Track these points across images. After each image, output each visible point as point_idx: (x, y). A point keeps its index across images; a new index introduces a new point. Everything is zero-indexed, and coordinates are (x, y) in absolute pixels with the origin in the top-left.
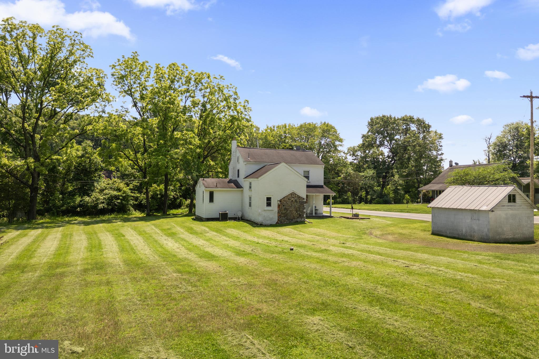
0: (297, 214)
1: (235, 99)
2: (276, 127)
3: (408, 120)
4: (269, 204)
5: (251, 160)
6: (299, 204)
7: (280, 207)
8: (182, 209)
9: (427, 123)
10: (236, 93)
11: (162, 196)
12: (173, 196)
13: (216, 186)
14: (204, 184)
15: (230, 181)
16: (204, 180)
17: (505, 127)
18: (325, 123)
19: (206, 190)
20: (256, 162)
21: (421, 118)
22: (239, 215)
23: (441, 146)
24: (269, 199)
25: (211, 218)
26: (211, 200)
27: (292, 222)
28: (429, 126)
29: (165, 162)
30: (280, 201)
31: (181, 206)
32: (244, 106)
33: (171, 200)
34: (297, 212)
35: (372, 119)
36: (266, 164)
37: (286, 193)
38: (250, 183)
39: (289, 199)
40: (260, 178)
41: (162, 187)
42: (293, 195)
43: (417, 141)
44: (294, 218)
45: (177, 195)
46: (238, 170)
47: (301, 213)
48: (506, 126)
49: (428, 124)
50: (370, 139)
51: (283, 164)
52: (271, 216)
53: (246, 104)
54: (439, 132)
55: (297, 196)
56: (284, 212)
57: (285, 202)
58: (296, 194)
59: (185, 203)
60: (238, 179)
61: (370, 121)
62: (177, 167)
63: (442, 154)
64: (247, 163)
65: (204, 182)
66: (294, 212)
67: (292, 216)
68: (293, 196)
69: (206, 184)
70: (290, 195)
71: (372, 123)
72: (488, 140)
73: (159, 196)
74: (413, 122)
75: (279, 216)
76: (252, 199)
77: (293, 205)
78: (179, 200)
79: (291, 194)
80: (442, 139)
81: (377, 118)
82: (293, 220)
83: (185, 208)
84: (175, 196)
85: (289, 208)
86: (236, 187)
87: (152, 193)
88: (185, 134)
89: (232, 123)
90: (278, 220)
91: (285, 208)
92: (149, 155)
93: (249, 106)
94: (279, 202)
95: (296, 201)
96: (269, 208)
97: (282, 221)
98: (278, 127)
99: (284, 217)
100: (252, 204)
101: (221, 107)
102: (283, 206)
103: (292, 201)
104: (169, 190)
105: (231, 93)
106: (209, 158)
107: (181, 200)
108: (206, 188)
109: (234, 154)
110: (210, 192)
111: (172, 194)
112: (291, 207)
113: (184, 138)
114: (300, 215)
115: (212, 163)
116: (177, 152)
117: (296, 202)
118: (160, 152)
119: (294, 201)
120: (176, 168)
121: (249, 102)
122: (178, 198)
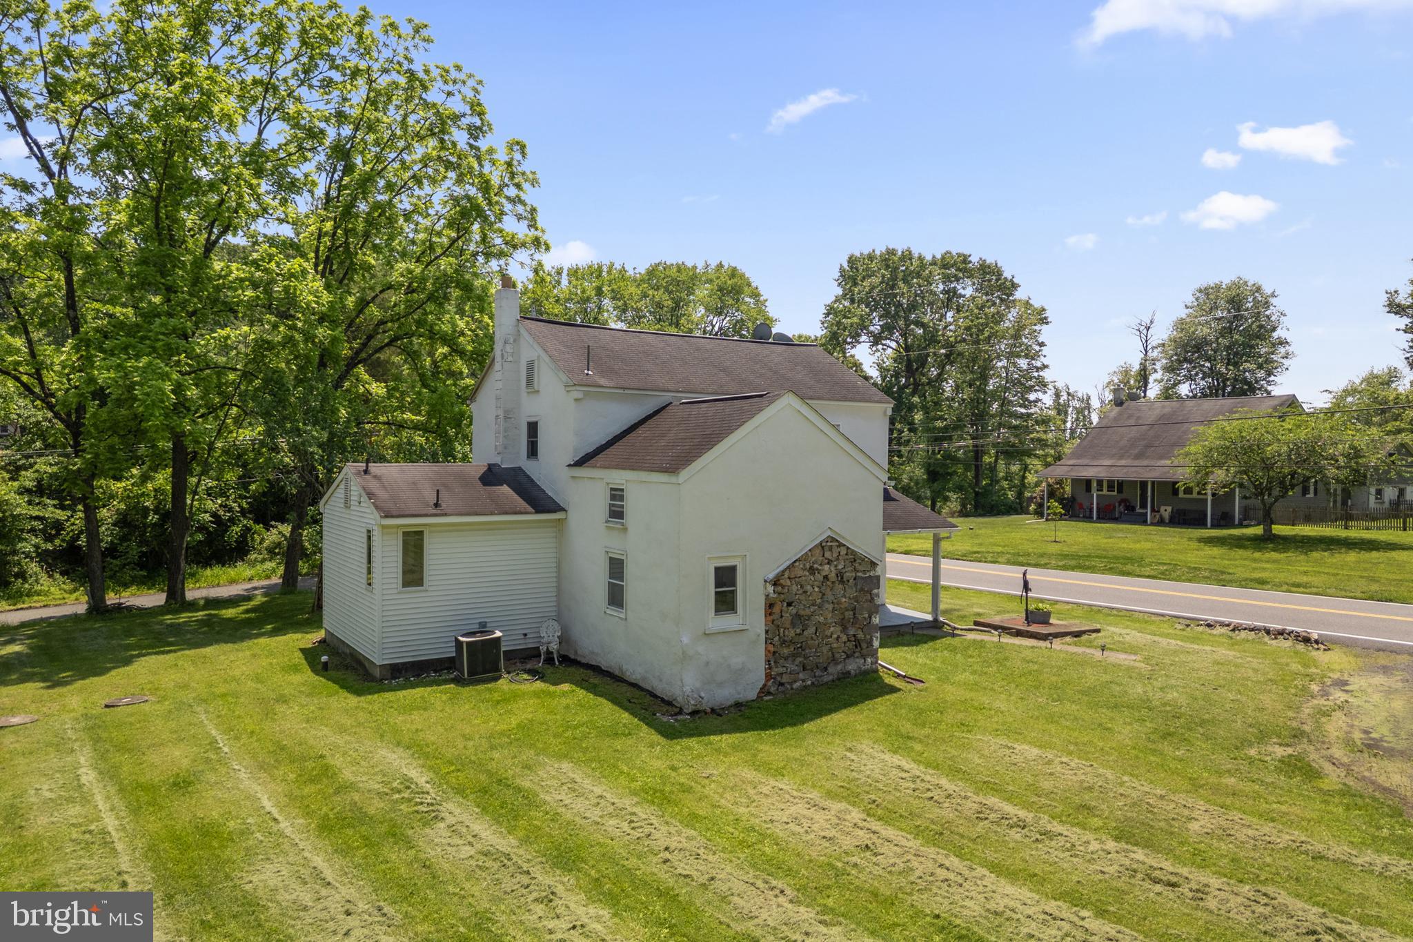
0: (844, 638)
1: (475, 132)
2: (565, 272)
3: (956, 266)
4: (725, 601)
5: (602, 381)
6: (852, 593)
7: (776, 609)
8: (252, 564)
9: (1007, 274)
10: (479, 104)
11: (165, 516)
12: (214, 515)
13: (437, 505)
14: (370, 495)
15: (492, 476)
16: (366, 472)
17: (1198, 294)
18: (721, 265)
19: (384, 527)
20: (626, 391)
21: (990, 260)
22: (550, 638)
23: (1042, 344)
24: (725, 577)
25: (413, 664)
26: (413, 574)
27: (827, 678)
28: (1015, 286)
29: (168, 387)
30: (776, 583)
31: (247, 553)
32: (509, 164)
33: (202, 528)
34: (844, 629)
35: (852, 261)
36: (668, 397)
37: (800, 543)
38: (617, 495)
39: (812, 570)
40: (684, 474)
41: (163, 478)
42: (831, 548)
43: (992, 328)
44: (834, 660)
45: (230, 510)
46: (533, 428)
47: (861, 635)
48: (1200, 291)
49: (1011, 280)
50: (856, 320)
51: (787, 403)
52: (737, 661)
53: (518, 156)
54: (1037, 304)
55: (843, 552)
56: (791, 633)
57: (794, 588)
58: (841, 545)
59: (263, 540)
60: (530, 467)
61: (845, 265)
62: (226, 402)
63: (1045, 367)
64: (586, 394)
65: (373, 485)
66: (835, 630)
67: (825, 649)
68: (828, 554)
69: (381, 493)
70: (818, 552)
71: (853, 273)
72: (1145, 332)
73: (153, 518)
74: (968, 273)
75: (773, 658)
76: (630, 570)
77: (830, 597)
78: (236, 529)
79: (821, 546)
80: (1047, 323)
81: (871, 257)
82: (830, 670)
83: (263, 561)
84: (221, 513)
85: (813, 614)
86: (531, 509)
87: (123, 506)
88: (263, 259)
89: (458, 231)
90: (769, 676)
91: (798, 616)
92: (88, 346)
93: (526, 167)
94: (771, 589)
95: (840, 575)
96: (728, 622)
97: (785, 679)
98: (574, 273)
99: (794, 656)
100: (630, 596)
101: (414, 162)
102: (789, 604)
103: (826, 577)
104: (195, 493)
105: (456, 105)
106: (361, 370)
107: (247, 529)
108: (388, 515)
109: (509, 348)
110: (405, 534)
111: (210, 505)
112: (820, 607)
113: (258, 274)
114: (858, 643)
115: (377, 389)
116: (228, 337)
117: (842, 581)
118: (143, 338)
119: (832, 576)
120: (223, 405)
121: (527, 150)
122: (232, 521)
